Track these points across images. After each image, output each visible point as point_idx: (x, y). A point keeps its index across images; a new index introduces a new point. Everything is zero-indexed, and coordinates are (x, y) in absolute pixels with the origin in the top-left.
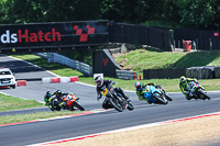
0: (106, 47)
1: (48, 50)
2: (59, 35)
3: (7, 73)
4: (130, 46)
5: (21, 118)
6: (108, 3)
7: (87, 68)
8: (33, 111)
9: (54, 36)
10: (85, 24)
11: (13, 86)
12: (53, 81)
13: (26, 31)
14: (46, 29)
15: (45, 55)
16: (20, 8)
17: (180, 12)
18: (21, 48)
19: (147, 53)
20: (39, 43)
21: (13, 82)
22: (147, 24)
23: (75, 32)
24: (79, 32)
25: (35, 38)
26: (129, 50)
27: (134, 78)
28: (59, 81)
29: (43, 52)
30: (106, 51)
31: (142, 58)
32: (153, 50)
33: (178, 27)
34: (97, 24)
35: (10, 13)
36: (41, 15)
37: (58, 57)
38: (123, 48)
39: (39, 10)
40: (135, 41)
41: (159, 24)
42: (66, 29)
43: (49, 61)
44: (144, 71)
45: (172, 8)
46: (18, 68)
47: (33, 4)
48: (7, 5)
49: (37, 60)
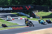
0: (33, 11)
1: (19, 12)
2: (22, 8)
3: (10, 17)
4: (39, 11)
5: (13, 27)
6: (34, 1)
7: (29, 16)
8: (16, 26)
9: (21, 8)
10: (28, 6)
11: (11, 20)
12: (21, 19)
13: (14, 7)
14: (19, 7)
15: (19, 13)
16: (13, 2)
17: (51, 3)
18: (13, 11)
19: (43, 12)
20: (17, 10)
21: (11, 19)
22: (43, 6)
23: (26, 7)
24: (27, 7)
25: (16, 9)
26: (39, 12)
27: (40, 18)
28: (22, 19)
29: (18, 12)
30: (33, 12)
31: (42, 14)
32: (44, 12)
33: (50, 6)
34: (31, 6)
35: (10, 3)
36: (18, 4)
37: (22, 13)
38: (37, 11)
39: (17, 2)
40: (40, 10)
41: (46, 6)
42: (24, 7)
43: (20, 14)
44: (42, 17)
45: (49, 2)
46: (12, 16)
47: (16, 1)
48: (10, 1)
49: (17, 14)
